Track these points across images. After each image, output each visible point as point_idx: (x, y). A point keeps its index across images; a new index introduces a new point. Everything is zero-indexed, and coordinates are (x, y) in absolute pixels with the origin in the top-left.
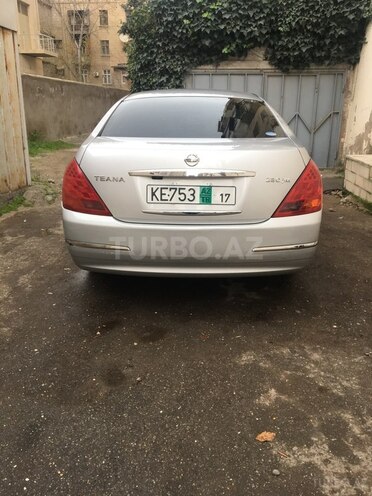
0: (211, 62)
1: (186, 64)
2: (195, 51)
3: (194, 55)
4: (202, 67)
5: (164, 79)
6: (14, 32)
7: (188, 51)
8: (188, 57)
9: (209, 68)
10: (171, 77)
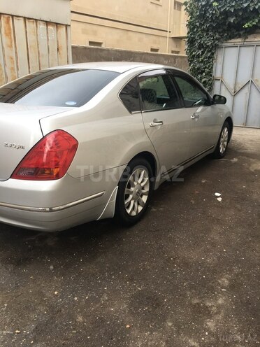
0: (240, 36)
1: (217, 39)
2: (225, 28)
3: (224, 31)
4: (232, 41)
5: (200, 52)
6: (66, 26)
7: (220, 28)
8: (219, 33)
9: (238, 41)
10: (205, 50)
